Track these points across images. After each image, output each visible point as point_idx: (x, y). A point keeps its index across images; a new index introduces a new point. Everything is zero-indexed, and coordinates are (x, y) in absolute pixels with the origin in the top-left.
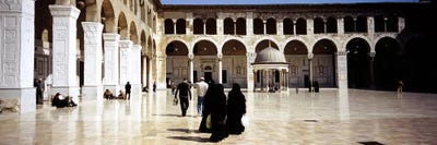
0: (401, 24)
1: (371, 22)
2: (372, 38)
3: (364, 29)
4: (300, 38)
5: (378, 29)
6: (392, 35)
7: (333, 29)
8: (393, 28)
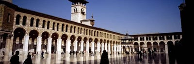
0: (181, 37)
1: (173, 37)
2: (174, 41)
3: (171, 39)
4: (156, 41)
5: (175, 38)
6: (179, 40)
7: (164, 39)
8: (179, 38)
